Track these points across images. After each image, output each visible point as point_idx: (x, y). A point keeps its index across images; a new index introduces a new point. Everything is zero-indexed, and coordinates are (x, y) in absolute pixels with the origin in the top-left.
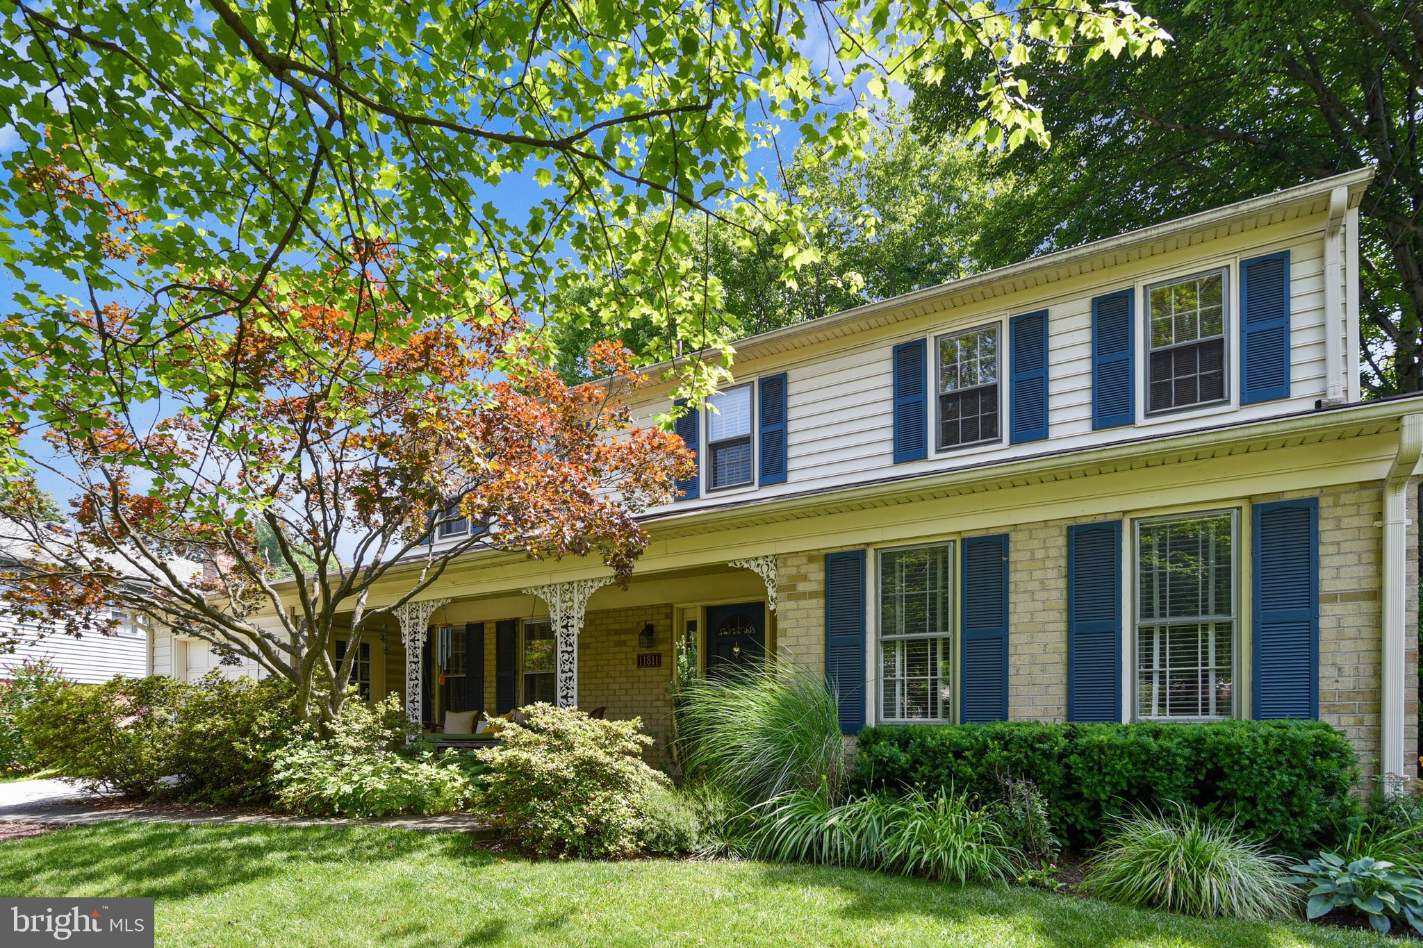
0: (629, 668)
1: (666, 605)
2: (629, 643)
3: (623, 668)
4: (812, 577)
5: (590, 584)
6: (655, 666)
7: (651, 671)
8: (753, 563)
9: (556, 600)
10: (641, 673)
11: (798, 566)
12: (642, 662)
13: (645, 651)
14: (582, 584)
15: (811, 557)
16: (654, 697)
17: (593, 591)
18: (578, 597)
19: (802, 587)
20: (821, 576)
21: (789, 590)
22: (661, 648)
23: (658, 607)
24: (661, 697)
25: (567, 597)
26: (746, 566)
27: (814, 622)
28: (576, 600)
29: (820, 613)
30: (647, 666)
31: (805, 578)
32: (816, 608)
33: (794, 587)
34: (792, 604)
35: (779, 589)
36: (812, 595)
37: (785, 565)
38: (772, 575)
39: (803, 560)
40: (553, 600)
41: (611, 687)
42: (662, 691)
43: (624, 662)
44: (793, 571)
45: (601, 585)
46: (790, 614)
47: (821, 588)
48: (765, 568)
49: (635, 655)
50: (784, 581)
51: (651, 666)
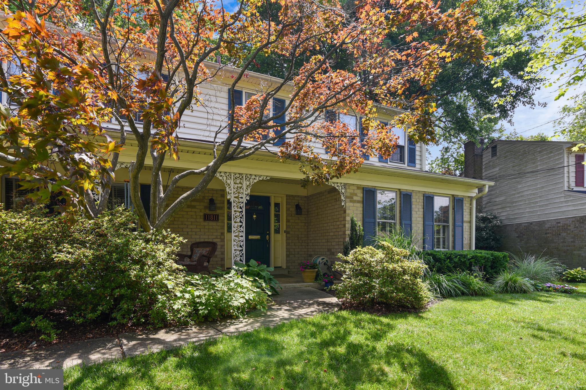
0: (198, 220)
1: (221, 190)
2: (197, 207)
3: (193, 220)
4: (358, 195)
5: (253, 177)
6: (216, 220)
7: (212, 223)
8: (336, 185)
9: (231, 182)
10: (206, 223)
11: (354, 190)
12: (206, 218)
13: (208, 212)
14: (248, 177)
15: (358, 187)
16: (214, 237)
17: (256, 181)
18: (245, 183)
19: (355, 198)
20: (361, 195)
21: (350, 198)
22: (218, 212)
23: (217, 190)
24: (219, 237)
25: (238, 181)
26: (333, 185)
27: (359, 212)
28: (244, 184)
29: (361, 209)
30: (210, 220)
31: (356, 195)
32: (360, 206)
33: (352, 198)
34: (351, 204)
35: (346, 197)
36: (358, 202)
37: (349, 188)
38: (343, 191)
39: (355, 188)
40: (229, 181)
41: (184, 230)
42: (220, 234)
43: (195, 217)
44: (352, 191)
45: (261, 179)
46: (351, 208)
47: (361, 200)
48: (340, 188)
49: (202, 214)
50: (348, 195)
51: (213, 220)
